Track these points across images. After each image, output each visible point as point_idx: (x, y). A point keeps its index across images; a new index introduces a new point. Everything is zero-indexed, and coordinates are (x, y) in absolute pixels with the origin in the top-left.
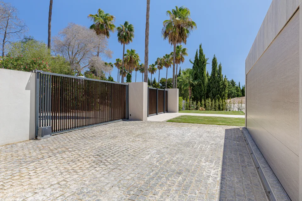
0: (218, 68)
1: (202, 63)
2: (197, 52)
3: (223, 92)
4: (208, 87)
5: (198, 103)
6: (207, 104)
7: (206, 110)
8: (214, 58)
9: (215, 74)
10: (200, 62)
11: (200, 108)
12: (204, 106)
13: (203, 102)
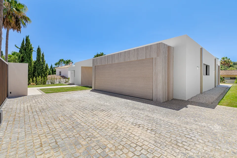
0: (41, 56)
1: (29, 50)
2: (24, 40)
3: (46, 72)
4: (34, 68)
5: (30, 80)
6: (38, 80)
7: (37, 85)
8: (39, 48)
9: (40, 59)
10: (27, 48)
11: (32, 84)
12: (35, 82)
13: (34, 79)
